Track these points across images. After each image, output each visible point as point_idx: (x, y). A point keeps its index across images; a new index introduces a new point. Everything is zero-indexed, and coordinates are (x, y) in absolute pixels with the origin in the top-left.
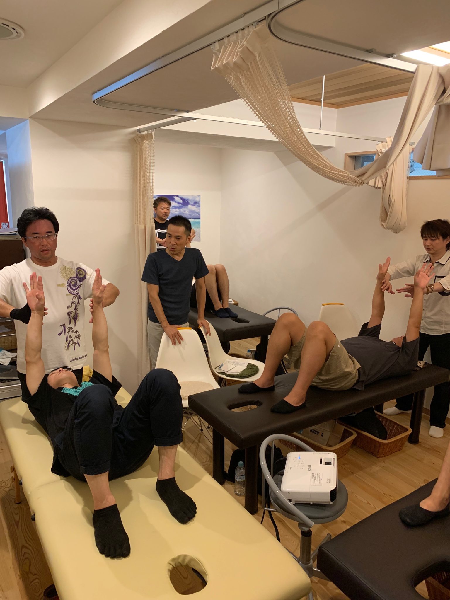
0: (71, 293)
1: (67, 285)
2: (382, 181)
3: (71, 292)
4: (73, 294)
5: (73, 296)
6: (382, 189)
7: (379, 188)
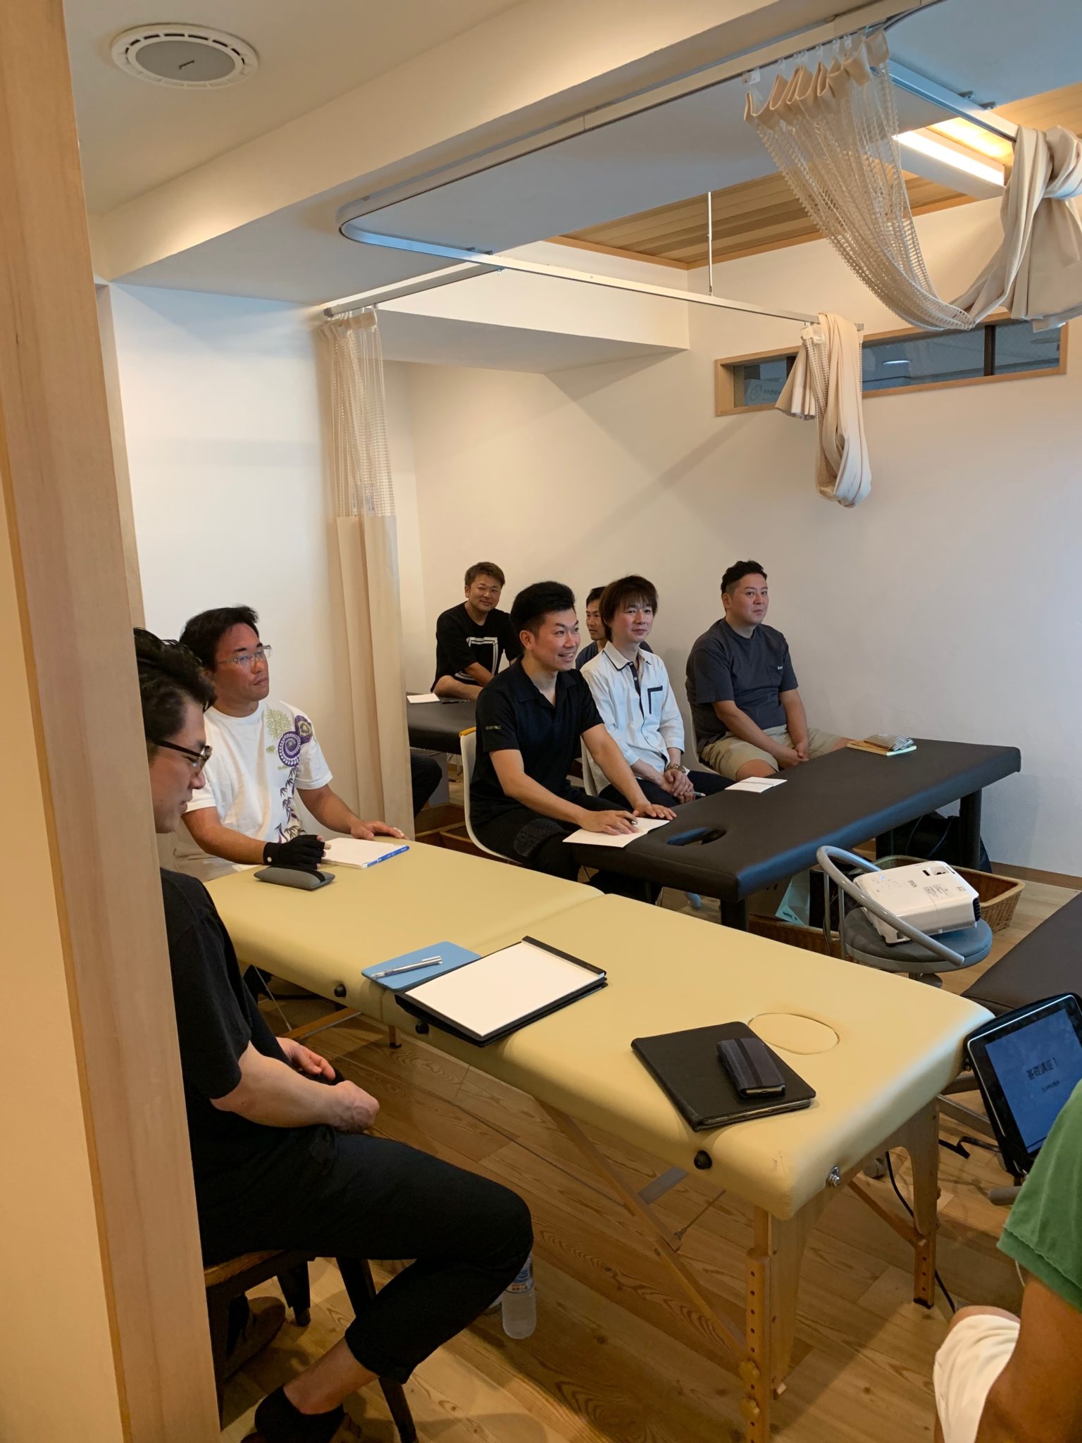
0: (287, 764)
1: (279, 749)
2: (817, 400)
3: (286, 762)
4: (290, 766)
5: (290, 768)
6: (817, 420)
7: (812, 417)
